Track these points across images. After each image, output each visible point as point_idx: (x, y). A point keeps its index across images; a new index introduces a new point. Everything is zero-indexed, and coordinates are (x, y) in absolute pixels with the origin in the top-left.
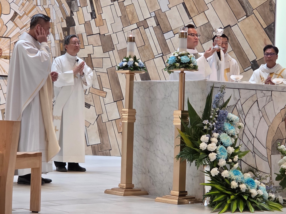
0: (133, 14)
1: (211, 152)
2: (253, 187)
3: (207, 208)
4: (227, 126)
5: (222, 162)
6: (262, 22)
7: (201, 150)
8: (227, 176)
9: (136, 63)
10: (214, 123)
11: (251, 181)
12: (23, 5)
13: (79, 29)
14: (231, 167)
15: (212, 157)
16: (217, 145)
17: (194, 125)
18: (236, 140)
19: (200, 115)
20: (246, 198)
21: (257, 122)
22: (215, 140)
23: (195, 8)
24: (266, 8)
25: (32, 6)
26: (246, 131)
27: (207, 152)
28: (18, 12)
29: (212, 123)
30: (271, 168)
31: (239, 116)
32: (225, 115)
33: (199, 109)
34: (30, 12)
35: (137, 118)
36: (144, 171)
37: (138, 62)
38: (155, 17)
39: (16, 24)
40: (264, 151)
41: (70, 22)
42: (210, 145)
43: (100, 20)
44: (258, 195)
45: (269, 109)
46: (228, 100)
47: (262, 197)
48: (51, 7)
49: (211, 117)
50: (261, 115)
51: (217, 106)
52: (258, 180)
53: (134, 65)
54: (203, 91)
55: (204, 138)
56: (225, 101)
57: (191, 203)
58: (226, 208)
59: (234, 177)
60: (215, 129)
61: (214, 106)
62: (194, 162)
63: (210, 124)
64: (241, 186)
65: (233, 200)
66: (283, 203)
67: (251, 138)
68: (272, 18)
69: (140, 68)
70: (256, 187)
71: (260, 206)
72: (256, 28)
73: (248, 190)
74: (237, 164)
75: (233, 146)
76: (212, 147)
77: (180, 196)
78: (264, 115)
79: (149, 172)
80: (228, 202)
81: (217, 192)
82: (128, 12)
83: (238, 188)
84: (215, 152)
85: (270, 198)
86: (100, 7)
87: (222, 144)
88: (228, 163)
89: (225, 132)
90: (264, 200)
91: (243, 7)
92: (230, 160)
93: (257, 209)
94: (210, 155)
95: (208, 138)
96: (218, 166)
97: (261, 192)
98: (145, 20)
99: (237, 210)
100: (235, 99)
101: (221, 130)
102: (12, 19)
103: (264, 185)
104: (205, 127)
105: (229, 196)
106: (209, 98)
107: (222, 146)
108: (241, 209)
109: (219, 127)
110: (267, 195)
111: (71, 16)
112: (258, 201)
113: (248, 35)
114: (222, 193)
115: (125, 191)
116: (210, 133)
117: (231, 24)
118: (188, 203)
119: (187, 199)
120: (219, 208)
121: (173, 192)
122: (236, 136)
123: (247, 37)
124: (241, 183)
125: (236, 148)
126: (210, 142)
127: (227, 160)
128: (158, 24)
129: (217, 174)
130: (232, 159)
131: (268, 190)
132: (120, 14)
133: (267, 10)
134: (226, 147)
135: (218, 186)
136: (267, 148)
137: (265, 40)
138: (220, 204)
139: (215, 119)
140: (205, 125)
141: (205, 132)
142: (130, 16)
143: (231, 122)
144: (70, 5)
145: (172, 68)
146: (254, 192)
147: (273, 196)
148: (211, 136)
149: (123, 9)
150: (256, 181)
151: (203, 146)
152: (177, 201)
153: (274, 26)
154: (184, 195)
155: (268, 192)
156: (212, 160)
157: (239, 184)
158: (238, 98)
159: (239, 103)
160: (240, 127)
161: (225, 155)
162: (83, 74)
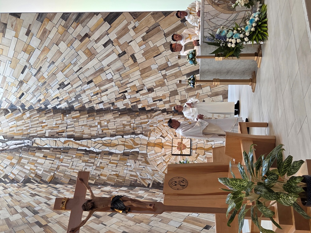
0: (160, 81)
1: (236, 42)
2: (254, 20)
3: (264, 42)
4: (223, 34)
5: (242, 36)
6: (162, 18)
7: (235, 46)
8: (248, 33)
9: (192, 79)
10: (222, 41)
11: (251, 21)
12: (157, 133)
13: (167, 106)
14: (244, 31)
15: (239, 41)
16: (233, 39)
17: (223, 51)
18: (230, 29)
19: (217, 48)
20: (260, 23)
21: (219, 19)
22: (230, 40)
23: (156, 52)
24: (155, 17)
25: (157, 129)
26: (225, 24)
27: (236, 43)
28: (160, 135)
29: (222, 42)
30: (243, 11)
31: (218, 28)
32: (218, 35)
33: (214, 48)
34: (160, 130)
35: (217, 78)
36: (243, 74)
37: (191, 78)
38: (161, 71)
39: (166, 136)
40: (234, 15)
41: (164, 111)
42: (233, 42)
43: (163, 97)
44: (258, 17)
45: (213, 13)
46: (210, 34)
47: (259, 15)
48: (157, 120)
49: (219, 42)
50: (216, 17)
51: (213, 40)
52: (250, 17)
53: (192, 80)
54: (206, 47)
55: (229, 45)
56: (210, 36)
57: (261, 50)
58: (265, 33)
59: (249, 30)
60: (224, 40)
61: (213, 41)
62: (241, 50)
63: (222, 43)
64: (254, 26)
65: (261, 29)
66: (262, 4)
67: (228, 22)
68: (160, 13)
69: (194, 77)
70: (254, 18)
71: (264, 16)
72: (165, 21)
73: (256, 22)
74: (242, 28)
75: (233, 31)
76: (234, 41)
77: (257, 56)
78: (216, 16)
79: (244, 71)
80: (262, 32)
81: (257, 37)
82: (159, 84)
83: (255, 27)
84: (236, 40)
85: (259, 11)
86: (157, 97)
87: (232, 36)
88: (241, 33)
89: (226, 35)
90: (261, 13)
91: (155, 28)
92: (240, 32)
93: (266, 17)
94: (238, 42)
95: (229, 43)
96: (244, 38)
97: (257, 15)
98: (162, 75)
99: (267, 27)
100: (209, 31)
101: (225, 37)
102: (164, 137)
103: (253, 14)
104: (224, 45)
105: (259, 32)
106: (209, 44)
107: (233, 36)
108: (266, 25)
109: (224, 38)
110: (258, 13)
111: (161, 110)
112: (261, 17)
113: (169, 25)
114: (257, 35)
115: (253, 82)
116: (227, 43)
117: (164, 33)
118: (261, 52)
119: (259, 52)
120: (265, 36)
121: (255, 59)
122: (228, 29)
123: (170, 25)
124: (252, 26)
125: (234, 29)
126: (231, 43)
127: (240, 33)
128: (164, 69)
129: (248, 38)
130: (240, 31)
131: (255, 12)
132: (160, 88)
133: (156, 16)
134: (234, 34)
135: (254, 37)
136: (232, 14)
137: (171, 16)
138: (263, 36)
139: (220, 40)
140: (223, 45)
141: (226, 45)
142: (161, 83)
143: (221, 32)
144: (156, 111)
145: (195, 62)
146: (256, 19)
147: (258, 9)
148: (228, 42)
149: (157, 86)
150: (251, 18)
151: (233, 46)
152: (260, 57)
153: (164, 12)
154: (257, 54)
155: (256, 12)
156: (240, 41)
157: (252, 27)
158: (208, 29)
159: (210, 29)
160: (223, 28)
161: (238, 34)
162: (192, 103)
